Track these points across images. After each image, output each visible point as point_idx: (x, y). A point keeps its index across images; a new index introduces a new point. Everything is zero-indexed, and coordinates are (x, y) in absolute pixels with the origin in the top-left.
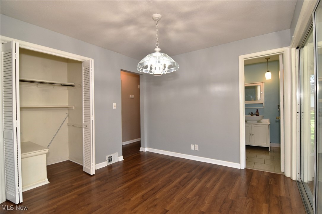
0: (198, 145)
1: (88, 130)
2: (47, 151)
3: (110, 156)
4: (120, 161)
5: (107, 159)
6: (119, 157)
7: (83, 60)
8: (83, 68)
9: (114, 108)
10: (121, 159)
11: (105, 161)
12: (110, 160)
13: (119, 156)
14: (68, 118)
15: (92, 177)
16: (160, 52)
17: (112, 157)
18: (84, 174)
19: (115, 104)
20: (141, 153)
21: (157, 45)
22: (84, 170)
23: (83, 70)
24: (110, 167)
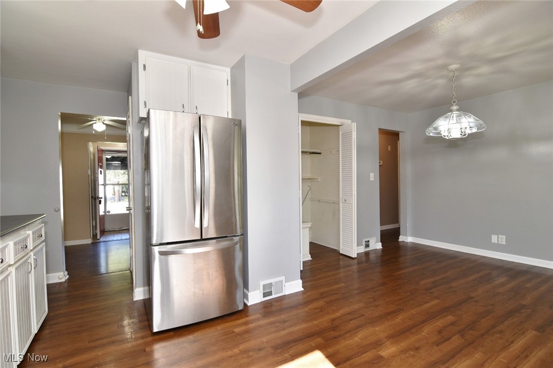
0: (504, 237)
1: (350, 205)
2: (310, 225)
3: (367, 240)
4: (378, 248)
5: (364, 243)
6: (377, 244)
7: (341, 123)
8: (341, 133)
9: (372, 179)
10: (379, 246)
11: (362, 245)
12: (367, 246)
13: (377, 242)
14: (310, 191)
15: (354, 261)
16: (458, 110)
17: (369, 241)
18: (341, 257)
19: (372, 175)
20: (400, 244)
21: (454, 102)
22: (341, 252)
23: (341, 135)
24: (367, 254)
